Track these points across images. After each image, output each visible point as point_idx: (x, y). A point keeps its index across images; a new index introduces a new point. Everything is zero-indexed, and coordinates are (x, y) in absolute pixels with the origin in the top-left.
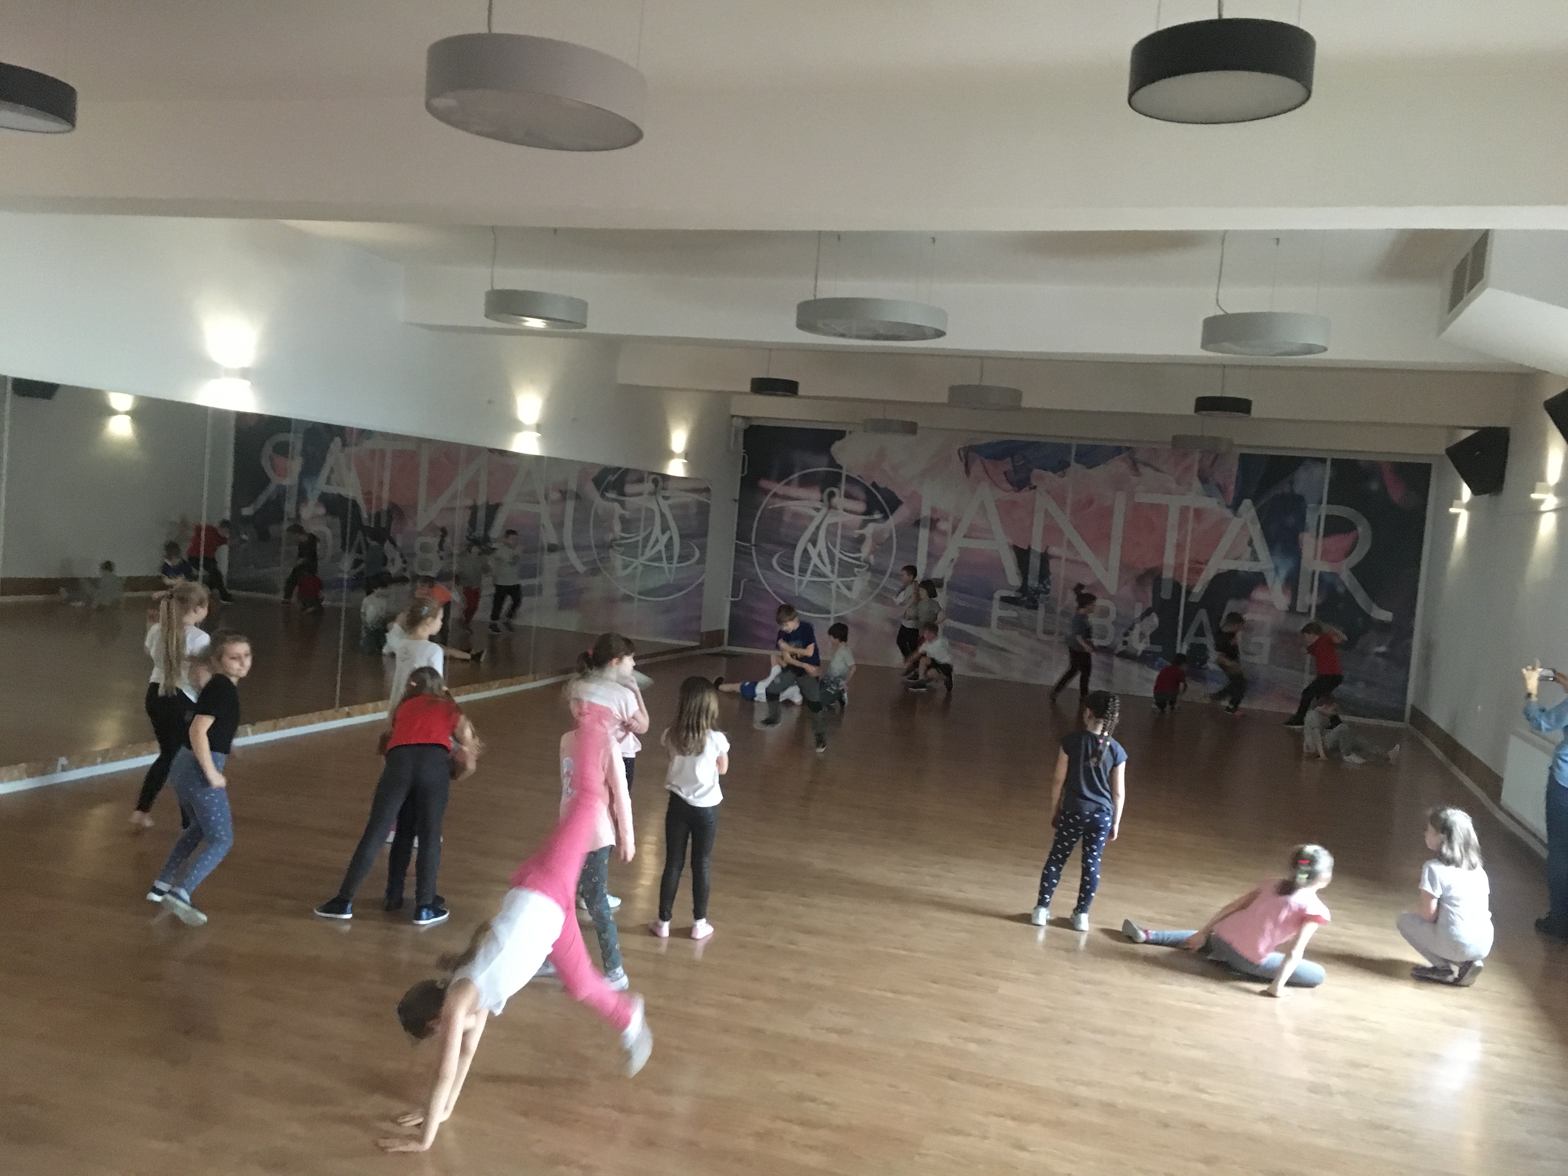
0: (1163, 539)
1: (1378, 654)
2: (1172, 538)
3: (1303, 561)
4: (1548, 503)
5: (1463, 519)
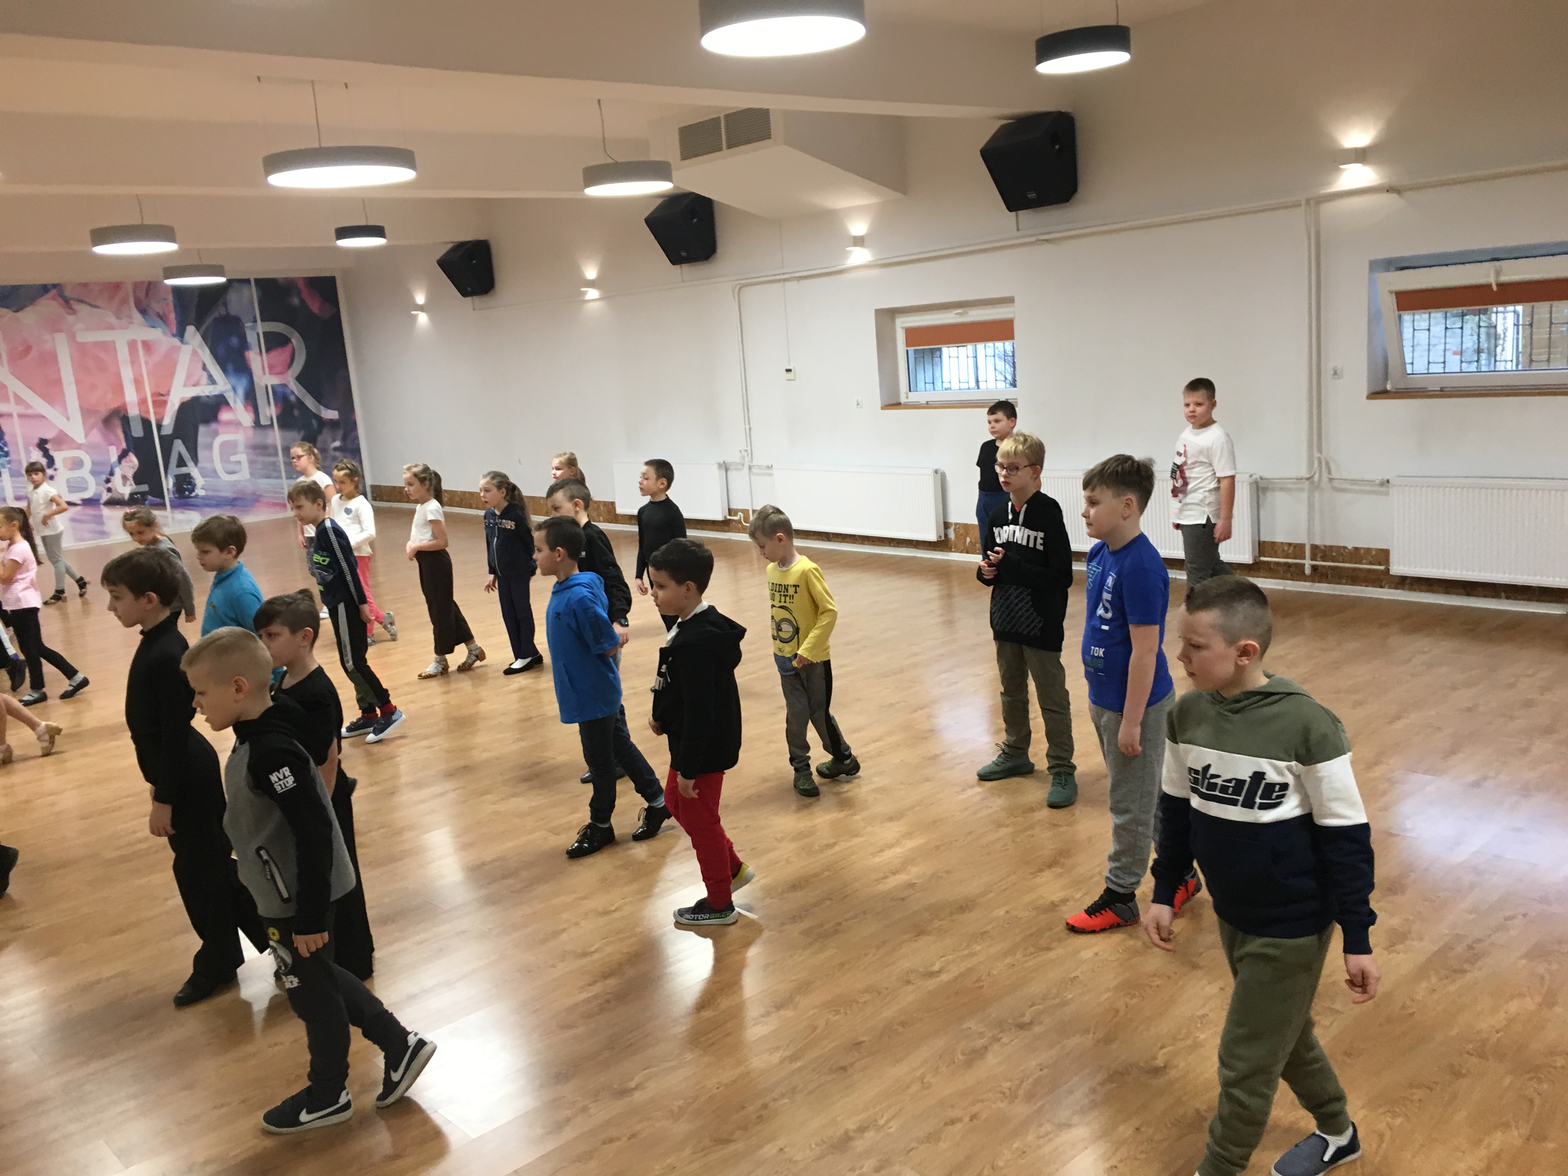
0: (119, 376)
1: (336, 449)
2: (127, 375)
3: (255, 379)
4: (592, 294)
5: (423, 318)
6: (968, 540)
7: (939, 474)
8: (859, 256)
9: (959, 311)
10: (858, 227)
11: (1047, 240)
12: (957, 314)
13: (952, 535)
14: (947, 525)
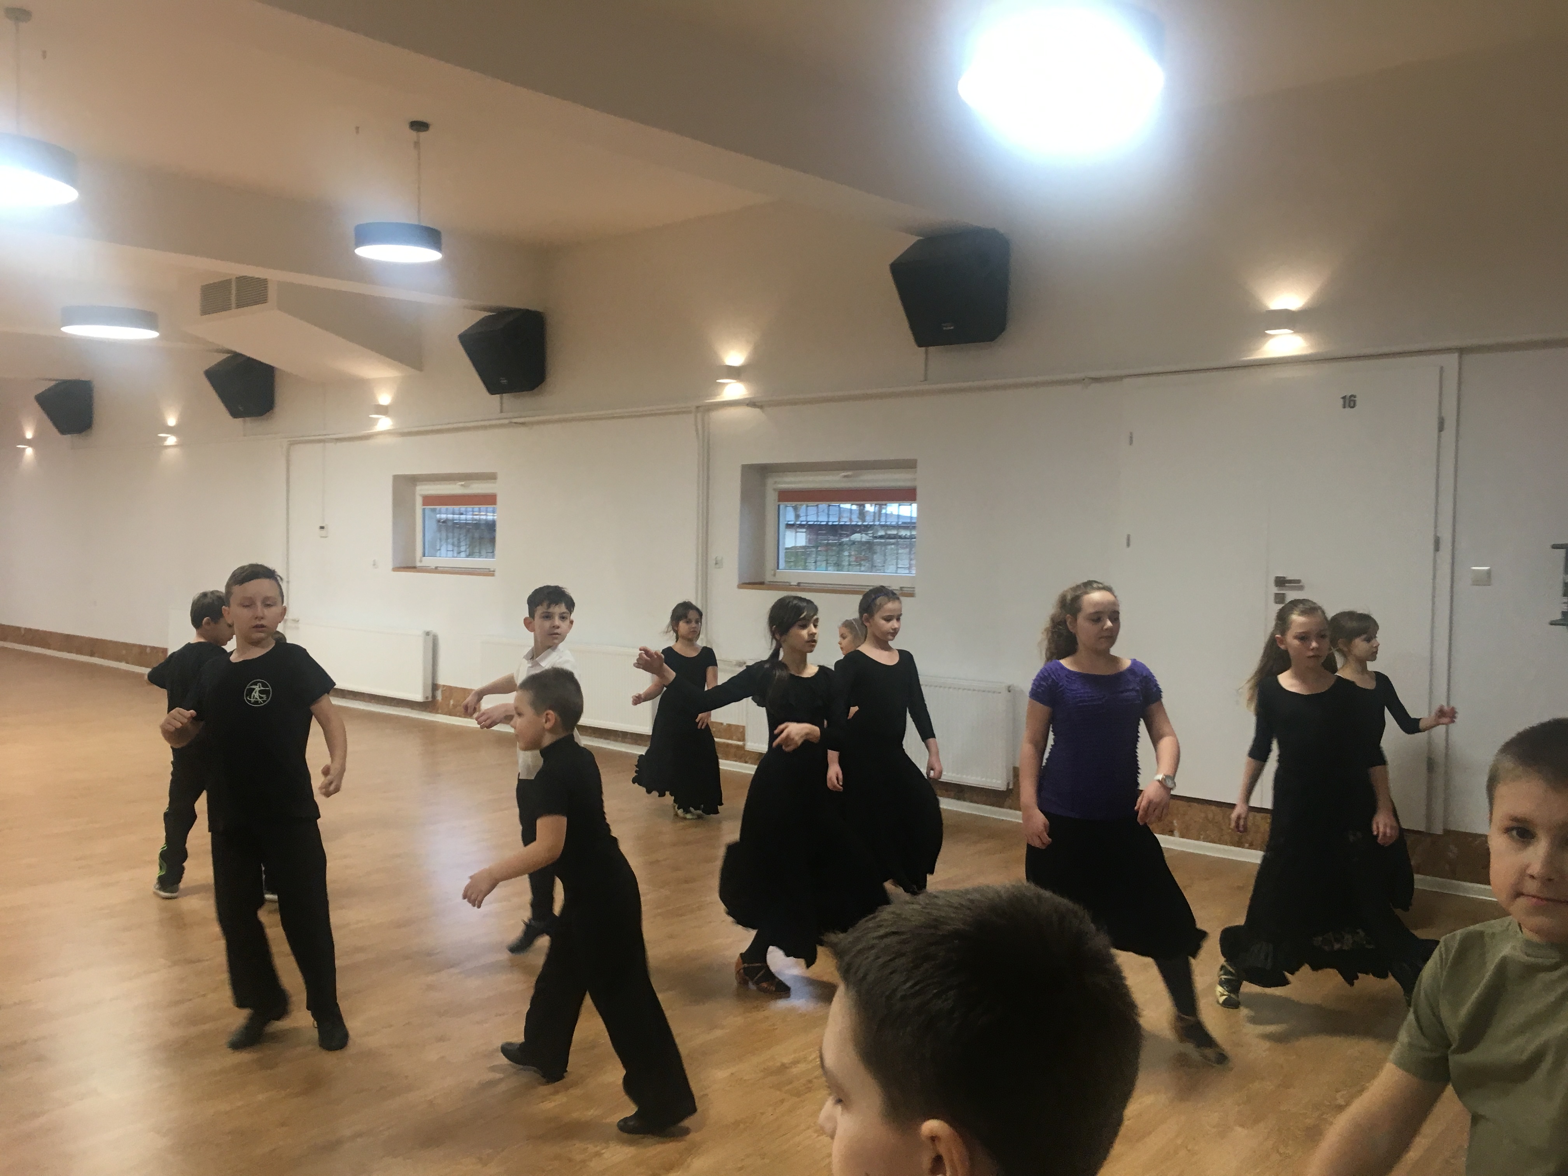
4: (171, 440)
5: (29, 451)
6: (452, 702)
7: (430, 638)
8: (384, 423)
9: (463, 483)
10: (385, 398)
11: (523, 424)
12: (462, 485)
13: (439, 697)
14: (435, 687)
